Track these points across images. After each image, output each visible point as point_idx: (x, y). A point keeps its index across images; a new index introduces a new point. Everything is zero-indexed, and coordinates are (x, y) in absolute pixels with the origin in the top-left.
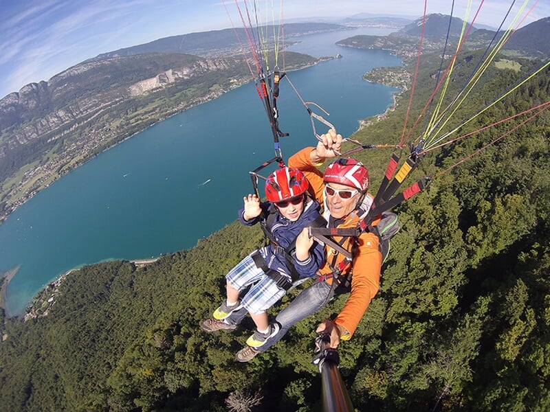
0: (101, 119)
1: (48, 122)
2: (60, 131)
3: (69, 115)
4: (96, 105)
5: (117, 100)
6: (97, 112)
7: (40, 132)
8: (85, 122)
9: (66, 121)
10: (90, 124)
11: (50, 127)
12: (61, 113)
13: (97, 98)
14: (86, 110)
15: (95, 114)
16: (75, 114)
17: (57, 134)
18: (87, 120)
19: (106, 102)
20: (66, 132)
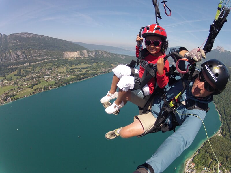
0: (47, 65)
1: (10, 55)
2: (16, 64)
3: (25, 56)
4: (43, 56)
5: (56, 57)
6: (42, 60)
7: (3, 60)
8: (34, 63)
9: (22, 59)
10: (39, 65)
11: (10, 59)
12: (20, 53)
13: (44, 52)
14: (36, 57)
15: (41, 60)
16: (28, 57)
17: (14, 65)
18: (35, 62)
19: (49, 56)
20: (20, 65)
